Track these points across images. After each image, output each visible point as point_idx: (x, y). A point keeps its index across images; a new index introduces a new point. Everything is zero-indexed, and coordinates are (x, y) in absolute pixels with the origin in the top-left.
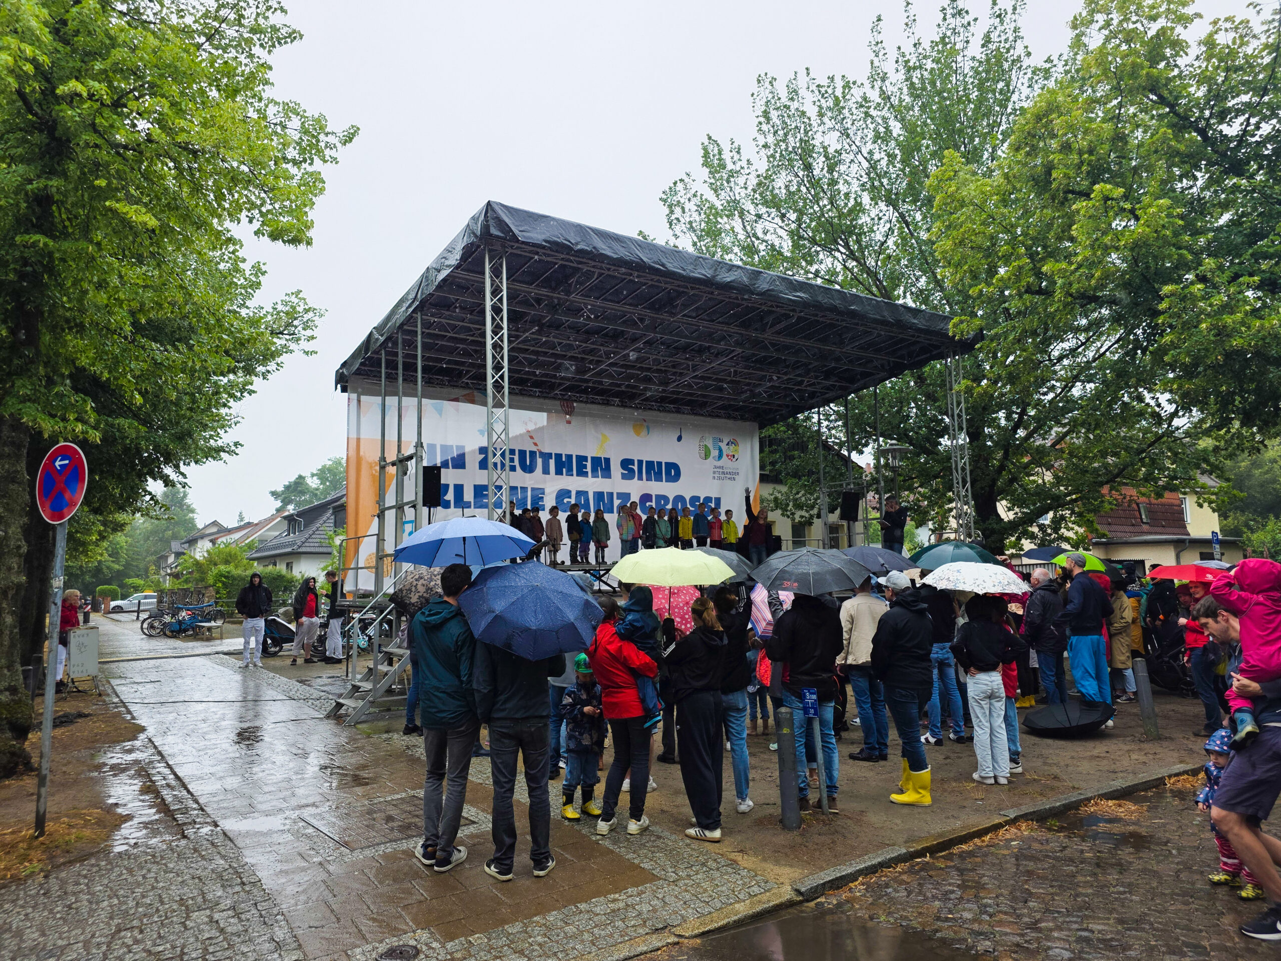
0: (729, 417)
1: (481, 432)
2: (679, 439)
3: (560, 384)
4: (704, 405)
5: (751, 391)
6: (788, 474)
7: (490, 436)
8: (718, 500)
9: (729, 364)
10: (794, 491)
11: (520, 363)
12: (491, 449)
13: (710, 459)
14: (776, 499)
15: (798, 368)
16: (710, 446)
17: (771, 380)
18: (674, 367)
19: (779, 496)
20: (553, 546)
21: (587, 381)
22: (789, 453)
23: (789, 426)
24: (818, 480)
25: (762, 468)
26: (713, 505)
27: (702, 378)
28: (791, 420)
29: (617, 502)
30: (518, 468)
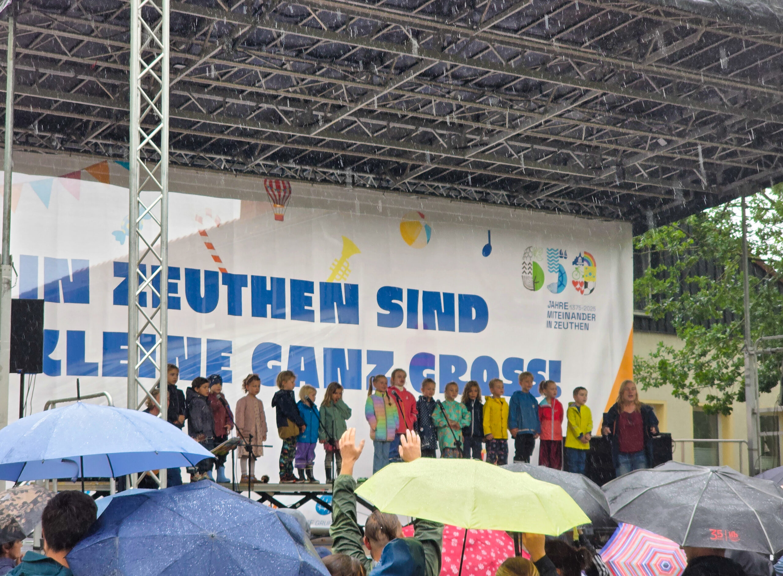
0: (578, 211)
1: (118, 235)
2: (487, 250)
3: (265, 148)
4: (532, 188)
5: (619, 165)
6: (685, 318)
7: (133, 245)
8: (556, 367)
9: (578, 115)
10: (698, 350)
11: (193, 109)
12: (134, 270)
13: (543, 291)
14: (663, 365)
15: (705, 123)
16: (543, 264)
17: (655, 146)
18: (477, 118)
19: (670, 358)
20: (249, 448)
21: (315, 142)
22: (689, 280)
23: (689, 230)
24: (742, 330)
25: (639, 304)
26: (546, 376)
27: (528, 139)
28: (692, 219)
29: (367, 369)
30: (184, 302)
